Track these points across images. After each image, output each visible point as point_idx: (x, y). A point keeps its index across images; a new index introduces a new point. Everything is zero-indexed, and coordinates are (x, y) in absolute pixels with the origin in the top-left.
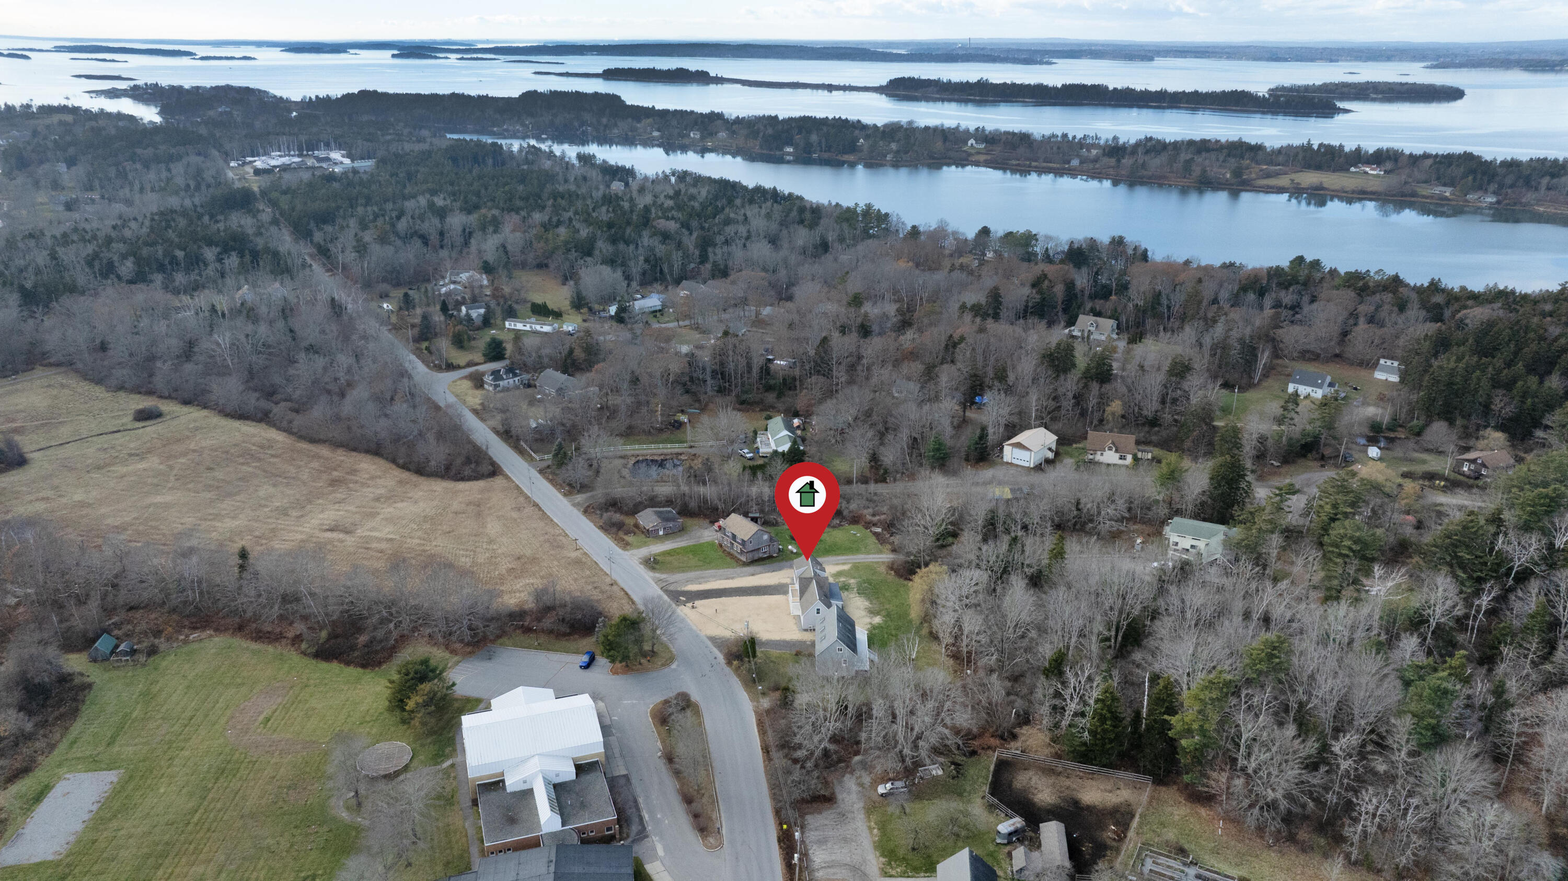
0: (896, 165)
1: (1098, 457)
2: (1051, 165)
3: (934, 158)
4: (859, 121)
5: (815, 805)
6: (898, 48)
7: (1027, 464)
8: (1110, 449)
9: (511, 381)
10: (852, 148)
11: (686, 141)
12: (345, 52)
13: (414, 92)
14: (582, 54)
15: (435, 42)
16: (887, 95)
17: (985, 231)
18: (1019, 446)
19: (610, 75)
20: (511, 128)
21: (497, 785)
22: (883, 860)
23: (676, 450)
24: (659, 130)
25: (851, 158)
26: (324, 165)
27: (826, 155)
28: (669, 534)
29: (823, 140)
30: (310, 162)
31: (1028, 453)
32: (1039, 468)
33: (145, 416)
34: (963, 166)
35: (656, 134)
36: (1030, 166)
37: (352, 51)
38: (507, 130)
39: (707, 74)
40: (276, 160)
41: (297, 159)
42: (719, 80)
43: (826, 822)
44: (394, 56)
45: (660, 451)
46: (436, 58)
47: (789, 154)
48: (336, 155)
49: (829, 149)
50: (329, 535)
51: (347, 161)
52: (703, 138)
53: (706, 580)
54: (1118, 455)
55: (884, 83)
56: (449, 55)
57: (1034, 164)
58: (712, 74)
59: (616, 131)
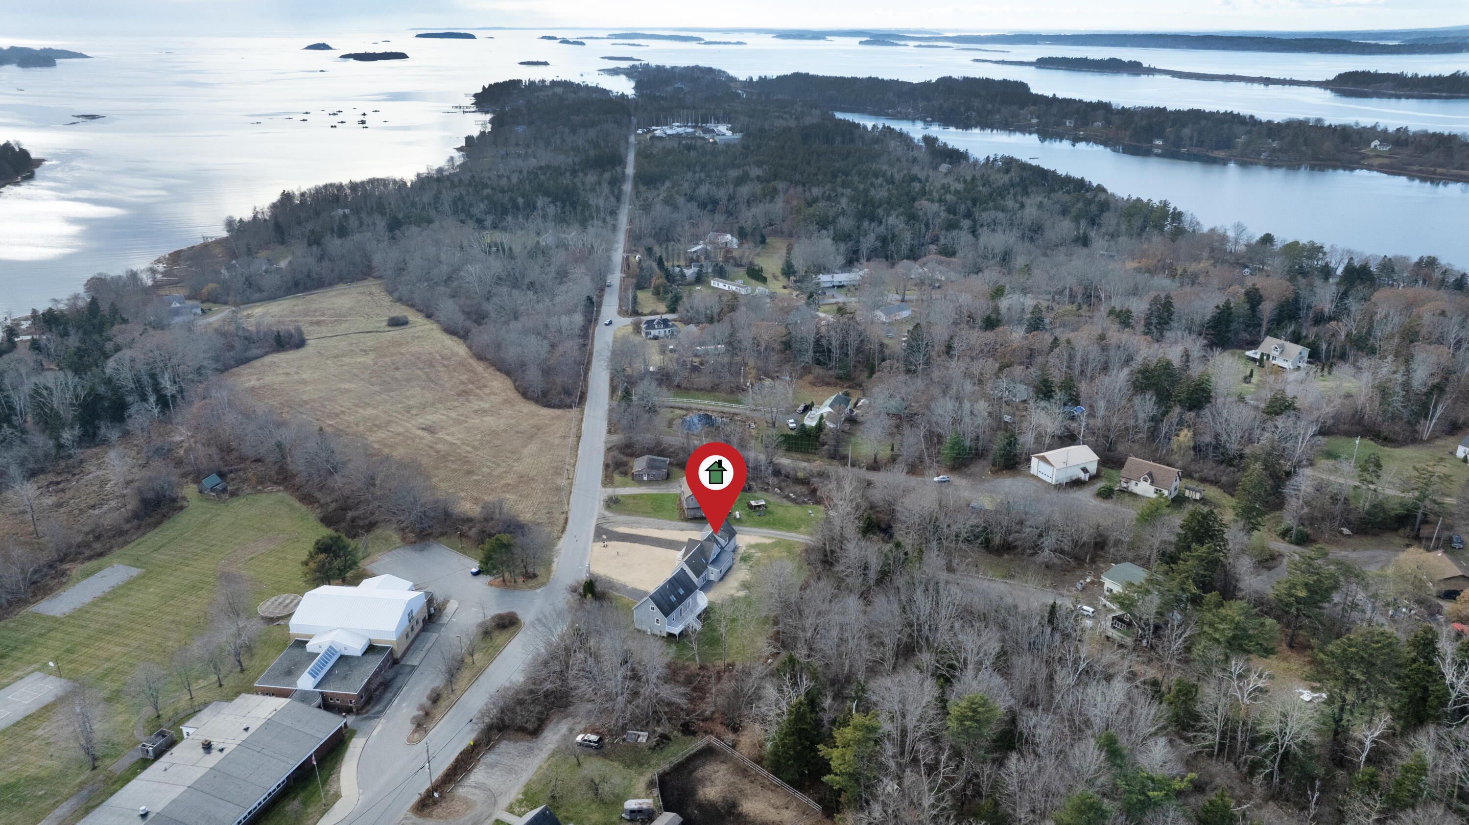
0: (1271, 164)
1: (1133, 487)
2: (1463, 172)
3: (1318, 159)
4: (1252, 117)
5: (519, 734)
6: (1393, 39)
7: (1049, 481)
8: (1145, 480)
9: (662, 331)
10: (1226, 144)
11: (1060, 129)
12: (824, 38)
13: (839, 75)
14: (1035, 43)
15: (909, 31)
16: (1332, 90)
17: (1268, 239)
18: (1044, 460)
19: (1044, 63)
20: (904, 111)
21: (301, 644)
22: (521, 797)
23: (732, 410)
24: (1038, 118)
25: (1221, 154)
26: (707, 136)
27: (1195, 150)
28: (652, 482)
29: (1195, 134)
30: (699, 133)
31: (1051, 468)
32: (1059, 487)
33: (397, 323)
34: (1352, 169)
35: (1034, 121)
36: (1434, 173)
37: (829, 38)
38: (900, 113)
39: (1140, 64)
40: (675, 129)
41: (690, 130)
42: (1151, 71)
43: (512, 751)
44: (861, 43)
45: (718, 409)
46: (897, 45)
47: (1158, 147)
48: (723, 128)
49: (1200, 144)
50: (420, 432)
51: (729, 133)
52: (1076, 128)
53: (639, 525)
54: (1153, 489)
55: (1331, 77)
56: (908, 43)
57: (1439, 170)
58: (1145, 65)
59: (998, 117)
